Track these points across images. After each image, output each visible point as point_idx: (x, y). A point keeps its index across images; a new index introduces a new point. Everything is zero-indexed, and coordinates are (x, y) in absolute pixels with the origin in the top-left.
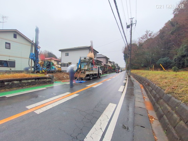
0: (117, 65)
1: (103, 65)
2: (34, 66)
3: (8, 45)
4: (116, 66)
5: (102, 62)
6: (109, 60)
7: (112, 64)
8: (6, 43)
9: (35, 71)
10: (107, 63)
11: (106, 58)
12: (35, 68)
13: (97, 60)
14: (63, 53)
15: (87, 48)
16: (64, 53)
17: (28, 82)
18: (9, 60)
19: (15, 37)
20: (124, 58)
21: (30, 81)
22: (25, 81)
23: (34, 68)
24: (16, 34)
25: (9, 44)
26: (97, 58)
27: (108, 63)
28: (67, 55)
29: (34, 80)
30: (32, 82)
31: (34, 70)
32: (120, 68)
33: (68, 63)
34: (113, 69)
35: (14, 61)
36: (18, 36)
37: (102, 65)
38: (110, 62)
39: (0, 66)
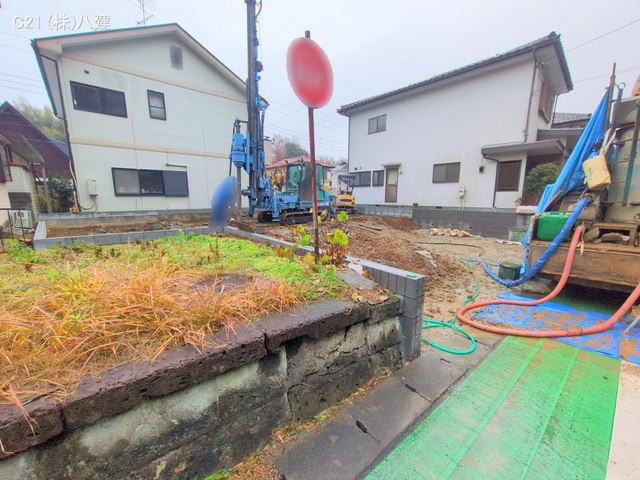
2: (249, 188)
3: (156, 102)
8: (151, 93)
9: (256, 209)
12: (254, 195)
14: (354, 119)
16: (363, 122)
17: (185, 426)
18: (167, 165)
19: (177, 60)
22: (141, 425)
23: (250, 197)
25: (161, 96)
28: (378, 127)
29: (246, 377)
30: (223, 407)
31: (252, 207)
33: (382, 168)
35: (183, 170)
39: (141, 195)
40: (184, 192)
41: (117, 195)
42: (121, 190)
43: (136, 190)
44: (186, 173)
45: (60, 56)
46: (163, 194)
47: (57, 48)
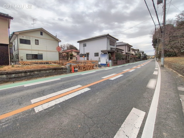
0: (143, 53)
1: (125, 54)
3: (37, 42)
4: (141, 53)
5: (123, 50)
6: (132, 48)
7: (136, 52)
8: (36, 40)
10: (129, 51)
11: (127, 46)
13: (117, 48)
14: (80, 44)
15: (105, 36)
16: (82, 44)
18: (38, 53)
19: (42, 34)
20: (152, 43)
21: (48, 71)
22: (44, 72)
24: (42, 31)
25: (38, 40)
26: (117, 46)
27: (131, 51)
28: (85, 45)
29: (51, 71)
32: (146, 56)
33: (86, 53)
34: (137, 58)
36: (43, 34)
37: (123, 54)
38: (134, 50)
39: (32, 59)
40: (42, 58)
41: (27, 59)
42: (28, 58)
43: (31, 58)
44: (42, 55)
45: (18, 34)
46: (37, 59)
47: (18, 33)
